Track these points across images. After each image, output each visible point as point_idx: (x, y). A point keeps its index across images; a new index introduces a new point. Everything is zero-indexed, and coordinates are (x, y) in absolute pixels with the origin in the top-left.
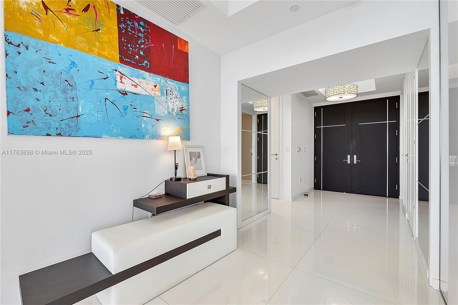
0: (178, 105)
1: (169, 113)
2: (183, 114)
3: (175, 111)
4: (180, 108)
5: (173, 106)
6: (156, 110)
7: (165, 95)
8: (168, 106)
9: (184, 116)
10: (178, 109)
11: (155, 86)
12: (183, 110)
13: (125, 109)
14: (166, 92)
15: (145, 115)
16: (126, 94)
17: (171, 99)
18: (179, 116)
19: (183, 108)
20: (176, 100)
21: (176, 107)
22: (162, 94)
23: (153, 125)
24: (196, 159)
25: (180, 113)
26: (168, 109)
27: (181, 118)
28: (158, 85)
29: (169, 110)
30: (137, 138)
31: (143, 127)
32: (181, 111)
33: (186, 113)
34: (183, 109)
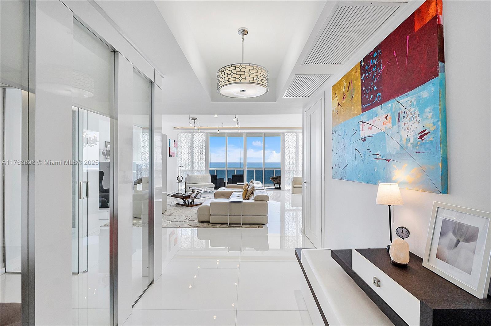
0: (415, 129)
1: (402, 147)
2: (425, 144)
3: (411, 141)
4: (419, 134)
5: (408, 134)
6: (387, 148)
7: (397, 123)
8: (401, 137)
9: (428, 146)
10: (415, 137)
11: (386, 118)
12: (426, 134)
13: (365, 155)
14: (398, 117)
15: (378, 157)
16: (365, 140)
17: (405, 124)
18: (417, 147)
19: (426, 130)
20: (411, 123)
21: (413, 134)
22: (393, 124)
23: (384, 167)
24: (458, 241)
25: (419, 143)
26: (400, 141)
27: (422, 150)
28: (389, 114)
29: (402, 142)
30: (371, 184)
31: (375, 170)
32: (421, 137)
33: (431, 139)
34: (426, 132)
